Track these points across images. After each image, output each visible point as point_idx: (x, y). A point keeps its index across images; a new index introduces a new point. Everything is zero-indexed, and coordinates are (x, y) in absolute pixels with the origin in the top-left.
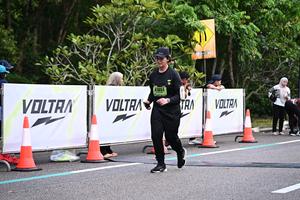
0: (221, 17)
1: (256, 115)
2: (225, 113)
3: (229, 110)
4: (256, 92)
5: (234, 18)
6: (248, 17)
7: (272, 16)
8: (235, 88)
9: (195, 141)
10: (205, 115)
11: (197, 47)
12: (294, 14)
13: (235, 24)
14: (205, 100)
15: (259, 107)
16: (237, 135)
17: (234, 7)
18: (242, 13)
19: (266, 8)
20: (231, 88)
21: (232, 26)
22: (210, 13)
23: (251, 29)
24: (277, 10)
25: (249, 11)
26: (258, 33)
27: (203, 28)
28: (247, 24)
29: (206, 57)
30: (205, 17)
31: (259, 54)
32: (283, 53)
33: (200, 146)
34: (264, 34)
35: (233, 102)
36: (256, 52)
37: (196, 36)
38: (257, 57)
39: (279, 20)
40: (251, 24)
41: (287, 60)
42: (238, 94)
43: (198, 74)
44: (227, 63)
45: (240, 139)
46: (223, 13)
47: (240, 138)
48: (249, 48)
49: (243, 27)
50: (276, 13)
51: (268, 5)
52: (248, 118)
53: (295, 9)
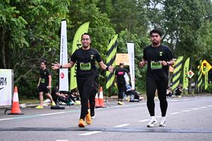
5: (6, 12)
6: (18, 12)
7: (38, 12)
12: (56, 10)
13: (7, 17)
16: (7, 109)
17: (6, 3)
18: (13, 8)
19: (33, 5)
21: (4, 19)
23: (21, 22)
24: (42, 7)
25: (18, 6)
26: (27, 26)
28: (17, 17)
31: (27, 44)
32: (47, 44)
34: (32, 28)
35: (3, 80)
36: (24, 41)
38: (25, 45)
39: (44, 16)
40: (21, 17)
41: (50, 49)
45: (9, 112)
48: (19, 38)
49: (13, 20)
50: (41, 10)
51: (35, 2)
52: (16, 94)
53: (56, 7)
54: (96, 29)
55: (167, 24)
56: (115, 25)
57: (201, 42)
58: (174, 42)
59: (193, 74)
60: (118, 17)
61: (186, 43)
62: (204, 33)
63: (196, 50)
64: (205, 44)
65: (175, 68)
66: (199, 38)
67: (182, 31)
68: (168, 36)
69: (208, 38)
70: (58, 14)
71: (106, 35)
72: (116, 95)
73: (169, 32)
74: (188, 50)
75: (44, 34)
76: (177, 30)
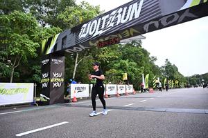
3: (130, 89)
5: (130, 73)
10: (126, 89)
11: (124, 78)
15: (136, 89)
22: (126, 72)
23: (133, 75)
27: (125, 75)
29: (126, 80)
33: (126, 95)
42: (132, 86)
44: (129, 81)
47: (132, 93)
48: (133, 78)
54: (150, 75)
56: (154, 74)
57: (175, 76)
59: (174, 84)
65: (169, 82)
70: (141, 72)
75: (138, 77)
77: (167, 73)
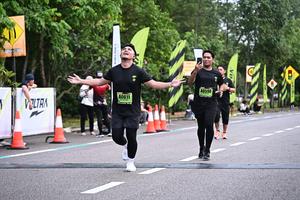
0: (32, 14)
1: (69, 115)
2: (36, 113)
3: (39, 110)
4: (68, 92)
5: (45, 15)
6: (59, 14)
7: (83, 14)
8: (47, 86)
9: (3, 142)
10: (14, 115)
11: (7, 45)
12: (106, 12)
13: (46, 21)
14: (14, 99)
15: (69, 107)
16: (48, 136)
17: (44, 4)
18: (53, 10)
19: (78, 5)
20: (42, 87)
21: (43, 24)
22: (19, 9)
23: (63, 26)
24: (88, 7)
25: (60, 7)
26: (70, 31)
27: (13, 25)
28: (58, 21)
29: (16, 54)
30: (15, 14)
31: (71, 53)
32: (95, 52)
33: (10, 148)
34: (76, 32)
35: (43, 102)
36: (67, 50)
37: (6, 33)
38: (69, 55)
39: (91, 18)
40: (63, 21)
41: (99, 59)
42: (49, 93)
43: (7, 73)
44: (38, 61)
45: (51, 140)
46: (33, 10)
47: (51, 138)
48: (61, 46)
49: (54, 24)
50: (88, 11)
51: (80, 2)
52: (59, 118)
53: (106, 7)
54: (155, 32)
55: (242, 23)
56: (179, 24)
57: (285, 44)
58: (252, 44)
59: (275, 84)
60: (182, 14)
61: (266, 45)
62: (288, 33)
63: (279, 54)
64: (290, 46)
65: (253, 77)
66: (283, 39)
67: (261, 31)
68: (244, 37)
69: (294, 39)
70: (109, 16)
71: (168, 39)
72: (181, 110)
73: (245, 32)
74: (268, 54)
75: (91, 39)
76: (255, 29)
77: (248, 27)
